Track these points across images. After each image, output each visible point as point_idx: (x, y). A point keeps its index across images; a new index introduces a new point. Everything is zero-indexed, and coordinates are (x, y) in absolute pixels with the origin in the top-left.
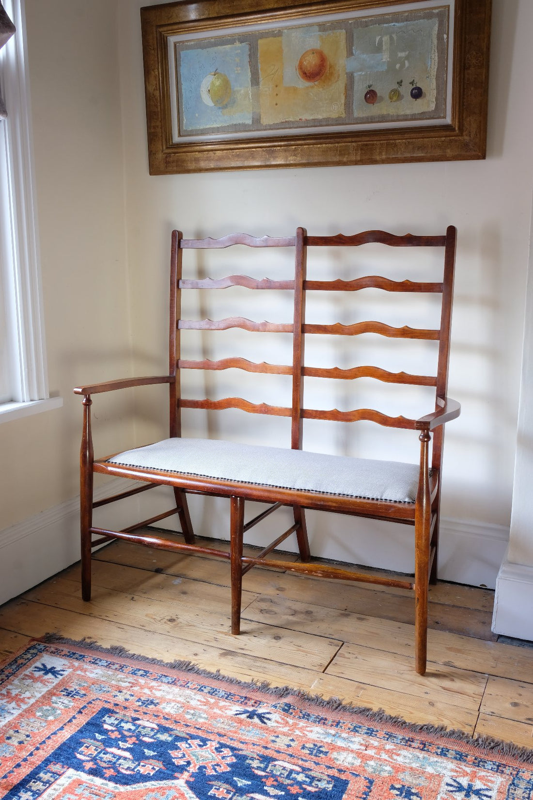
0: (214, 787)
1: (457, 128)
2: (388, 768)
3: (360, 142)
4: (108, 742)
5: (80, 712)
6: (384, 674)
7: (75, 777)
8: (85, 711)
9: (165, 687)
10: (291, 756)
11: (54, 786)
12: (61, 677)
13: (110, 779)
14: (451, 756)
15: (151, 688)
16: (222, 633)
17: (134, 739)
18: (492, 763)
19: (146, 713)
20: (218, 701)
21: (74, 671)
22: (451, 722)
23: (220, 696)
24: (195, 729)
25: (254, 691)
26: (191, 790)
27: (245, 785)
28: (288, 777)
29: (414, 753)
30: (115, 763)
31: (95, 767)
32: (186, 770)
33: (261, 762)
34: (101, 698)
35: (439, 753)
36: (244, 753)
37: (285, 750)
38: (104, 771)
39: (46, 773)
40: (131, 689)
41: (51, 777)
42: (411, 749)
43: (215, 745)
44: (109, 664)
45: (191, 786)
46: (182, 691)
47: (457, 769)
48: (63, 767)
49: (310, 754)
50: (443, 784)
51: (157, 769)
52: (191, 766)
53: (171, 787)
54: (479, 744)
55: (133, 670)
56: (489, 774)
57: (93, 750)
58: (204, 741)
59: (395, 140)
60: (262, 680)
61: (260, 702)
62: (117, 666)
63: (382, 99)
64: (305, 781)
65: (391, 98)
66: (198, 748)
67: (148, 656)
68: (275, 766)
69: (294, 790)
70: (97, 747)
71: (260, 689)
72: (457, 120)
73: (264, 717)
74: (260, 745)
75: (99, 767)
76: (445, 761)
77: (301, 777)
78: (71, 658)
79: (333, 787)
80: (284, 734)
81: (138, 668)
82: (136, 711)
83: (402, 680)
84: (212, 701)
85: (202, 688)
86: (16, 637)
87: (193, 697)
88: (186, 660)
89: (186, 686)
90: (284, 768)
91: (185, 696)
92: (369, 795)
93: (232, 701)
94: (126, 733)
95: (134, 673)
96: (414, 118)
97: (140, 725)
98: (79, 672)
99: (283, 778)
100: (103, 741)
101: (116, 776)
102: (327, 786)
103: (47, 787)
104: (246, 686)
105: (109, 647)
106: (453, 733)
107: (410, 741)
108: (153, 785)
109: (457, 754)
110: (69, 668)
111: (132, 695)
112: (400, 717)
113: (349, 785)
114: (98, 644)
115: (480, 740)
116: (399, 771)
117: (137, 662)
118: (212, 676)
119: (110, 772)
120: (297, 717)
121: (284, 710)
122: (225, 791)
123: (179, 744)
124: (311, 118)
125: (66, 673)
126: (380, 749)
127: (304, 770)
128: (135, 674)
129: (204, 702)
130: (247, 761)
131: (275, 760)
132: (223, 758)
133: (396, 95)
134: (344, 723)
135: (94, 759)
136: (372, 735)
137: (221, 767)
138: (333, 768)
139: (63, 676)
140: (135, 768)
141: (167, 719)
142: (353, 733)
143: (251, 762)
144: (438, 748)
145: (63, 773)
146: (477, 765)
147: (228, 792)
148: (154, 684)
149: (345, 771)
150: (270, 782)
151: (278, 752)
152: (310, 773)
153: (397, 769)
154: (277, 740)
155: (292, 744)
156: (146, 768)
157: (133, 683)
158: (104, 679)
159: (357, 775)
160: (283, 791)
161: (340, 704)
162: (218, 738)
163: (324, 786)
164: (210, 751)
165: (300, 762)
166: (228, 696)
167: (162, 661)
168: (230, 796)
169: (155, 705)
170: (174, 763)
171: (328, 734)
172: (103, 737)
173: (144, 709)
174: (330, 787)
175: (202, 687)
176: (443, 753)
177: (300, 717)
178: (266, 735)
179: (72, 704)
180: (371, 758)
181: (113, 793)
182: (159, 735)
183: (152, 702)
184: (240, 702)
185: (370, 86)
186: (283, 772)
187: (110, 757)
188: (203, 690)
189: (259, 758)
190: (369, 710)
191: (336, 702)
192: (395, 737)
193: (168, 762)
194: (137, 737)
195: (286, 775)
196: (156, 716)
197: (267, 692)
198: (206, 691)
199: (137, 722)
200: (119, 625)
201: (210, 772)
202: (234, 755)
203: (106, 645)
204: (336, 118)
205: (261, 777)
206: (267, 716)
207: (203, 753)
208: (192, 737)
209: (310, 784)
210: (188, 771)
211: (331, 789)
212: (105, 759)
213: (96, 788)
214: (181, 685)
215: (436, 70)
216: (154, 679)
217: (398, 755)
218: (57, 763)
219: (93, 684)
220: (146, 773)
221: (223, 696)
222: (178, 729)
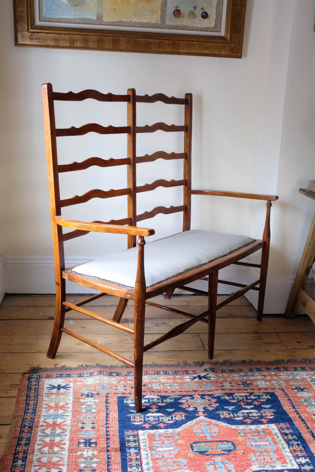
0: (221, 414)
1: (228, 39)
2: (282, 382)
3: (172, 40)
4: (143, 412)
5: (107, 403)
7: (147, 434)
8: (110, 401)
10: (238, 390)
11: (141, 441)
12: (71, 389)
13: (166, 428)
14: (300, 370)
17: (154, 406)
20: (174, 376)
21: (74, 383)
22: (283, 356)
24: (180, 392)
25: (184, 367)
26: (212, 419)
27: (232, 409)
28: (247, 399)
29: (285, 373)
30: (159, 420)
31: (151, 425)
32: (198, 412)
33: (229, 397)
34: (110, 393)
36: (216, 395)
37: (233, 388)
38: (158, 425)
39: (128, 437)
40: (120, 383)
41: (134, 438)
42: (282, 372)
43: (198, 396)
44: (90, 374)
45: (209, 417)
46: (150, 377)
47: (308, 374)
48: (133, 431)
49: (245, 386)
50: (309, 381)
51: (184, 416)
52: (198, 409)
53: (201, 421)
55: (108, 373)
57: (139, 418)
58: (192, 396)
59: (193, 41)
60: (181, 361)
62: (96, 373)
63: (184, 16)
64: (256, 398)
65: (189, 16)
66: (192, 400)
68: (236, 396)
69: (256, 403)
70: (139, 416)
71: (186, 366)
72: (229, 35)
73: (207, 377)
74: (219, 389)
75: (153, 425)
76: (300, 372)
77: (253, 397)
78: (64, 377)
80: (224, 382)
84: (172, 377)
85: (158, 373)
86: (6, 376)
87: (159, 378)
89: (148, 374)
90: (241, 396)
91: (154, 379)
92: (288, 395)
93: (181, 374)
94: (147, 405)
96: (202, 30)
97: (149, 399)
98: (79, 383)
101: (167, 425)
103: (139, 443)
104: (177, 366)
105: (77, 366)
106: (289, 360)
107: (278, 369)
108: (191, 423)
109: (301, 368)
110: (69, 383)
111: (125, 386)
113: (276, 394)
114: (68, 366)
116: (288, 382)
117: (107, 369)
119: (162, 425)
120: (220, 372)
121: (212, 371)
122: (227, 414)
123: (180, 401)
124: (138, 21)
125: (71, 386)
126: (271, 375)
127: (251, 394)
128: (112, 376)
129: (168, 379)
130: (222, 398)
131: (234, 394)
132: (209, 400)
133: (192, 14)
134: (243, 369)
135: (145, 422)
136: (261, 371)
137: (213, 405)
138: (261, 389)
140: (172, 419)
141: (160, 392)
142: (252, 372)
143: (224, 398)
144: (292, 368)
145: (138, 434)
147: (229, 414)
148: (129, 377)
149: (267, 389)
150: (242, 403)
151: (231, 390)
152: (254, 394)
153: (286, 381)
154: (223, 385)
155: (232, 384)
156: (178, 417)
157: (117, 380)
158: (98, 382)
159: (274, 389)
160: (252, 405)
161: (231, 362)
162: (196, 393)
163: (267, 397)
164: (199, 400)
165: (245, 391)
166: (176, 373)
167: (118, 366)
168: (232, 415)
169: (145, 386)
170: (189, 411)
171: (241, 376)
174: (269, 397)
176: (296, 369)
177: (222, 372)
178: (216, 384)
179: (97, 400)
180: (271, 380)
181: (176, 433)
182: (165, 401)
184: (185, 374)
185: (177, 7)
186: (243, 397)
187: (153, 418)
189: (225, 395)
190: (245, 361)
191: (228, 362)
192: (271, 369)
193: (185, 411)
194: (154, 404)
195: (245, 398)
196: (152, 392)
197: (191, 365)
198: (161, 373)
199: (145, 397)
201: (210, 409)
202: (213, 398)
203: (74, 366)
204: (154, 24)
205: (236, 403)
206: (207, 376)
207: (198, 402)
208: (184, 396)
209: (260, 399)
210: (200, 412)
212: (151, 420)
213: (165, 434)
214: (146, 374)
215: (216, 3)
216: (127, 375)
217: (280, 376)
218: (128, 430)
219: (96, 387)
220: (181, 419)
221: (173, 373)
222: (171, 395)
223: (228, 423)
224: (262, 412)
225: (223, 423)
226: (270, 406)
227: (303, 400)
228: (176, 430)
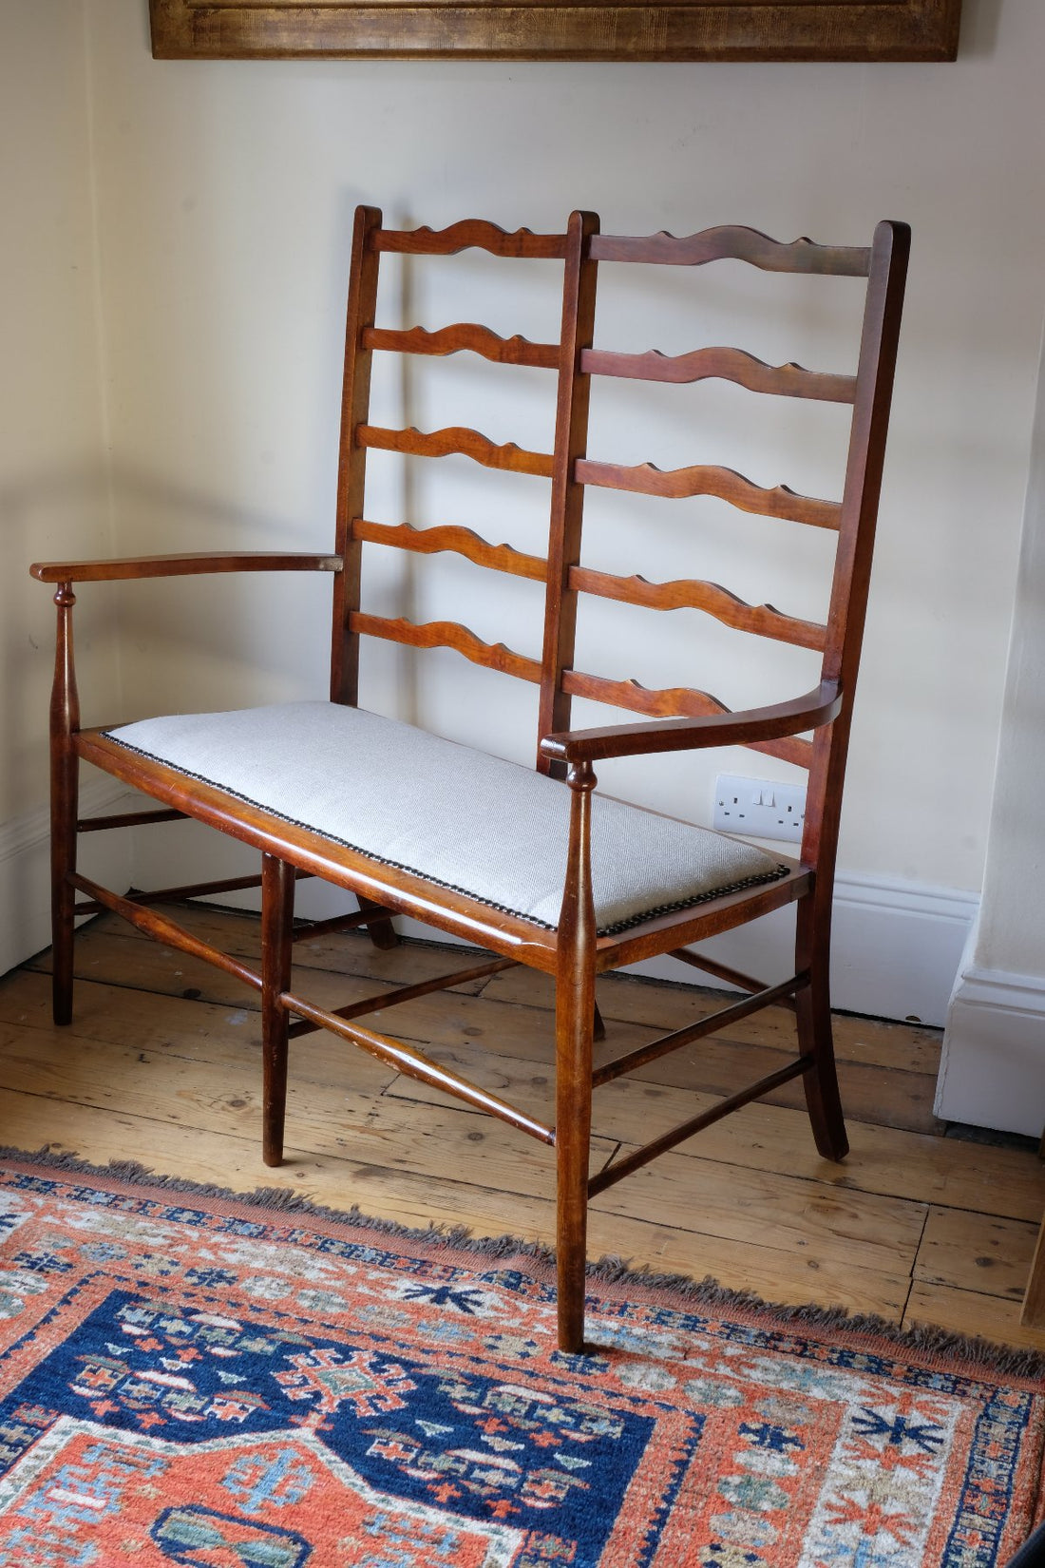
0: (377, 1441)
2: (732, 1392)
4: (138, 1361)
5: (66, 1301)
6: (710, 1206)
7: (76, 1432)
8: (78, 1298)
9: (246, 1245)
10: (531, 1374)
11: (34, 1451)
12: (9, 1231)
13: (154, 1432)
14: (859, 1366)
15: (214, 1248)
16: (353, 1127)
17: (193, 1352)
18: (942, 1377)
19: (212, 1300)
20: (364, 1269)
21: (38, 1215)
22: (855, 1299)
23: (367, 1260)
24: (323, 1328)
25: (437, 1246)
26: (330, 1447)
27: (440, 1434)
28: (529, 1415)
29: (785, 1362)
30: (158, 1401)
31: (117, 1409)
32: (313, 1410)
33: (469, 1389)
34: (106, 1271)
35: (835, 1361)
36: (431, 1371)
37: (518, 1364)
38: (139, 1417)
39: (12, 1426)
40: (170, 1250)
41: (25, 1432)
42: (778, 1355)
43: (368, 1357)
44: (114, 1199)
45: (328, 1439)
46: (282, 1251)
47: (873, 1390)
48: (47, 1413)
49: (570, 1370)
50: (845, 1420)
51: (252, 1409)
52: (323, 1401)
53: (286, 1443)
54: (914, 1341)
55: (168, 1210)
56: (937, 1398)
57: (106, 1376)
58: (345, 1352)
60: (452, 1224)
61: (455, 1269)
62: (131, 1204)
64: (564, 1422)
66: (334, 1365)
67: (196, 1181)
68: (500, 1394)
69: (544, 1440)
70: (114, 1370)
71: (452, 1244)
73: (466, 1300)
74: (464, 1355)
75: (126, 1411)
76: (848, 1376)
77: (555, 1416)
78: (26, 1190)
79: (622, 1432)
80: (513, 1332)
81: (179, 1205)
82: (188, 1295)
83: (749, 1218)
84: (352, 1270)
85: (327, 1245)
87: (309, 1262)
88: (282, 1187)
89: (290, 1240)
90: (519, 1399)
91: (291, 1262)
92: (697, 1445)
93: (395, 1268)
94: (174, 1341)
95: (171, 1217)
97: (201, 1324)
98: (49, 1219)
99: (519, 1417)
100: (127, 1359)
101: (165, 1425)
102: (611, 1429)
103: (21, 1454)
104: (420, 1237)
105: (108, 1165)
106: (860, 1321)
107: (775, 1339)
108: (246, 1441)
109: (871, 1361)
110: (24, 1210)
111: (173, 1263)
112: (750, 1293)
113: (656, 1427)
114: (81, 1158)
115: (917, 1334)
116: (755, 1398)
117: (174, 1194)
118: (344, 1218)
119: (152, 1419)
120: (535, 1298)
121: (508, 1285)
122: (401, 1446)
123: (291, 1358)
125: (19, 1222)
126: (714, 1357)
127: (561, 1401)
128: (175, 1219)
129: (334, 1273)
130: (442, 1388)
131: (499, 1383)
132: (389, 1382)
134: (636, 1307)
135: (112, 1395)
136: (697, 1329)
137: (386, 1400)
138: (621, 1395)
139: (14, 1228)
140: (204, 1408)
141: (259, 1310)
142: (656, 1326)
143: (448, 1388)
144: (833, 1351)
145: (51, 1424)
146: (913, 1381)
147: (407, 1448)
148: (218, 1238)
149: (645, 1401)
150: (492, 1426)
151: (504, 1367)
152: (573, 1407)
153: (751, 1394)
154: (499, 1344)
155: (531, 1351)
156: (227, 1409)
157: (172, 1238)
158: (107, 1231)
159: (669, 1408)
160: (522, 1443)
161: (623, 1271)
162: (373, 1345)
163: (605, 1430)
164: (359, 1371)
165: (551, 1387)
166: (385, 1260)
167: (230, 1191)
168: (413, 1455)
169: (230, 1283)
170: (286, 1397)
171: (604, 1330)
172: (125, 1350)
173: (204, 1290)
174: (617, 1432)
175: (326, 1242)
176: (844, 1361)
177: (542, 1299)
178: (473, 1334)
179: (45, 1286)
180: (697, 1373)
181: (165, 1460)
182: (245, 1343)
183: (221, 1277)
184: (411, 1270)
186: (518, 1406)
187: (147, 1390)
188: (328, 1250)
189: (464, 1380)
190: (685, 1280)
191: (615, 1267)
192: (744, 1332)
193: (273, 1394)
194: (200, 1346)
195: (523, 1411)
196: (233, 1305)
197: (467, 1248)
198: (334, 1250)
199: (194, 1317)
200: (119, 1117)
201: (364, 1411)
202: (412, 1377)
203: (100, 1160)
205: (474, 1417)
206: (473, 1297)
207: (346, 1376)
208: (319, 1344)
209: (576, 1428)
210: (319, 1412)
211: (619, 1435)
212: (135, 1394)
213: (127, 1451)
214: (279, 1239)
216: (219, 1229)
217: (753, 1367)
218: (33, 1406)
219: (84, 1244)
220: (230, 1418)
221: (373, 1260)
222: (286, 1329)
223: (366, 1478)
224: (531, 1477)
225: (351, 1472)
226: (586, 1463)
227: (735, 1480)
228: (179, 1447)
